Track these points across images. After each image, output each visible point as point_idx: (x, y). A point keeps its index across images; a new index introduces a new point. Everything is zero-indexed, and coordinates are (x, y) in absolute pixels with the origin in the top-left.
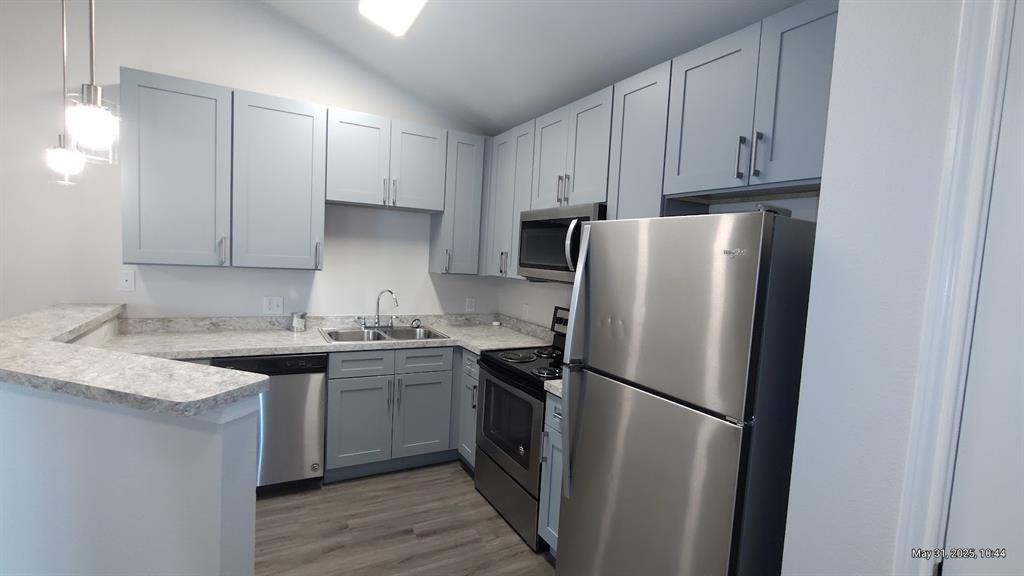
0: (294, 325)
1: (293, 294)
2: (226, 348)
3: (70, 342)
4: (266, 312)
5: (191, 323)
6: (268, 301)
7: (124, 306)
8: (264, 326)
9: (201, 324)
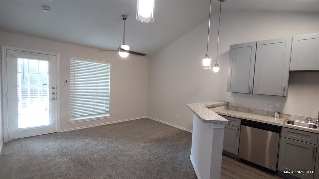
0: (275, 115)
1: (277, 105)
2: (246, 117)
3: (209, 108)
4: (266, 109)
5: (243, 109)
6: (267, 106)
7: (228, 103)
8: (265, 114)
9: (246, 110)
